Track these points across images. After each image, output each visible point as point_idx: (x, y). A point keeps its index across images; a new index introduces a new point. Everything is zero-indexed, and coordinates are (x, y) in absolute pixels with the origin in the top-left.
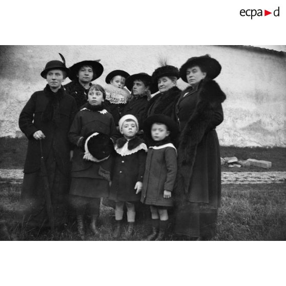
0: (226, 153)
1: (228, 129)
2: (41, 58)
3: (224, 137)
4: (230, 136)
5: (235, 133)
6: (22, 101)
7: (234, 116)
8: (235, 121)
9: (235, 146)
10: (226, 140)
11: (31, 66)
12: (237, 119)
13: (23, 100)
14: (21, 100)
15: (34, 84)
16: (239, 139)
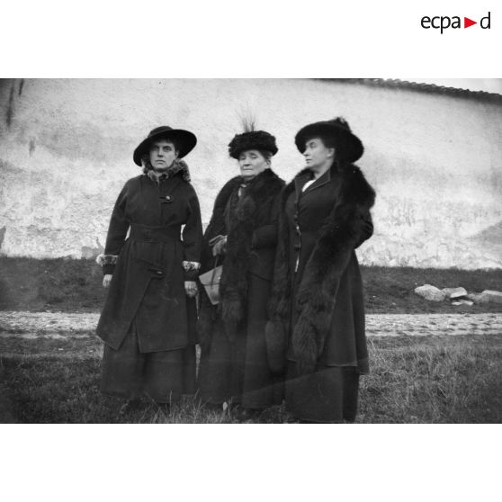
0: (444, 282)
1: (446, 238)
2: (122, 121)
3: (440, 254)
4: (449, 250)
5: (458, 245)
6: (92, 196)
7: (456, 215)
8: (458, 224)
9: (459, 268)
10: (442, 259)
11: (105, 135)
12: (461, 220)
13: (93, 194)
14: (89, 193)
15: (112, 165)
16: (466, 255)
